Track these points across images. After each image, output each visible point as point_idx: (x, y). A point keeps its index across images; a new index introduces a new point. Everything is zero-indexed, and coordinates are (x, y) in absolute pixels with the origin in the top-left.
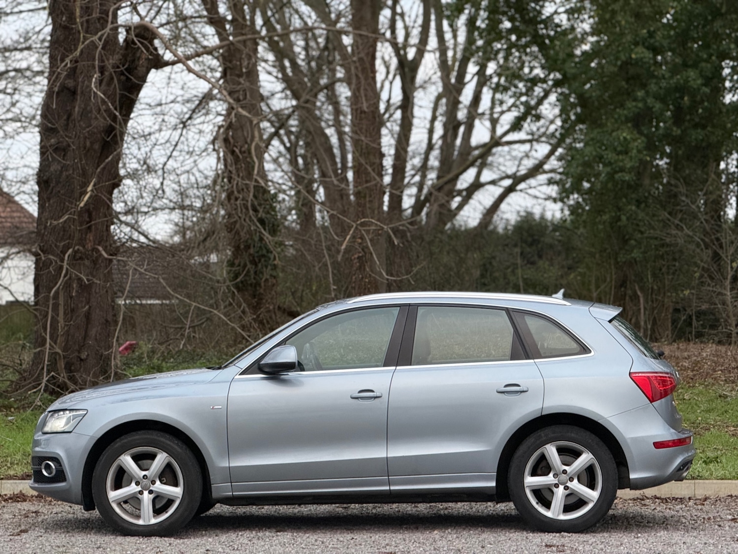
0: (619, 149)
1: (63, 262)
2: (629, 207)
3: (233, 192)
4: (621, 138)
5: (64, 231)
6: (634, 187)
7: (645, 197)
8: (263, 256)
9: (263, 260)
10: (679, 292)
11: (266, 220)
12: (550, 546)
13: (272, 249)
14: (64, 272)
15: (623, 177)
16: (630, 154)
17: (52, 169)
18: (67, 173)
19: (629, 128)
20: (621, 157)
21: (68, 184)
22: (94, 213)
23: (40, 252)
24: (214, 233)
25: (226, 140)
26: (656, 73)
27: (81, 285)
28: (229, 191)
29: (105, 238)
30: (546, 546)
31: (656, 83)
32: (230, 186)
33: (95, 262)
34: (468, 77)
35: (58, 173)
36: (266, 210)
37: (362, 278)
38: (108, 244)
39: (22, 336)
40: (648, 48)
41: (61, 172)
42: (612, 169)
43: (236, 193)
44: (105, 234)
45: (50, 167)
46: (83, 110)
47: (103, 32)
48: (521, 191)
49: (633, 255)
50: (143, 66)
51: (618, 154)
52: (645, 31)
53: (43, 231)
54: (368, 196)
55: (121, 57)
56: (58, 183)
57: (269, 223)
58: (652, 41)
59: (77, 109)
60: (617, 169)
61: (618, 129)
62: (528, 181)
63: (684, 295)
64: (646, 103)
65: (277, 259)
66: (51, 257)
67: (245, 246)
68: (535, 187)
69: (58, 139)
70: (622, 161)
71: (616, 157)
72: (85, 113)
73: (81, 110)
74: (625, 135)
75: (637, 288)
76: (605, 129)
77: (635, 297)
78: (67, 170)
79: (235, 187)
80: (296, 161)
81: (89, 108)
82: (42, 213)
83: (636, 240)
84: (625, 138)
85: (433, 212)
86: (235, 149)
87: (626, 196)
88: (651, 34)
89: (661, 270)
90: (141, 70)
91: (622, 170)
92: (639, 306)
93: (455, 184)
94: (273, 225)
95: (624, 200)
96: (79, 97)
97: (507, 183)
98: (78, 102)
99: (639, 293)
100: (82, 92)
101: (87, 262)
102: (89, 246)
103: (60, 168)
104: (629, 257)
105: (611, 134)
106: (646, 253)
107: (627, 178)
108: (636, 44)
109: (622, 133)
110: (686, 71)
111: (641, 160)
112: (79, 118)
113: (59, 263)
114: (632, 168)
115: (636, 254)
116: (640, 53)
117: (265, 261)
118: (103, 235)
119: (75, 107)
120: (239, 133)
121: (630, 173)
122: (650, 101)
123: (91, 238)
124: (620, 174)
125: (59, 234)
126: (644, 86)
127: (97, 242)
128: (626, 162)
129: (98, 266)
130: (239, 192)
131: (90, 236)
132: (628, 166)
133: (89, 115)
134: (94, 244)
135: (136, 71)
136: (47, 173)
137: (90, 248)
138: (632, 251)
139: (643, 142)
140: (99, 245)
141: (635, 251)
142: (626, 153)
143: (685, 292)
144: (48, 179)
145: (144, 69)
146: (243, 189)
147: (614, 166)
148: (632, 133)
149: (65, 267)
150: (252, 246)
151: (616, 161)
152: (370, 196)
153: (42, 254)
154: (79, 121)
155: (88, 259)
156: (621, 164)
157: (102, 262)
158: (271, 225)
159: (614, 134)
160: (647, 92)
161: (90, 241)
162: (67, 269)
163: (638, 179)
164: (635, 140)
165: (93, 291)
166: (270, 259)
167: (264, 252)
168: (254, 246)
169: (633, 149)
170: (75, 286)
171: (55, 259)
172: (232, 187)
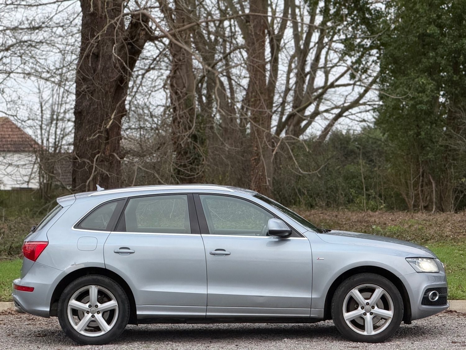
0: (420, 89)
1: (93, 163)
2: (426, 126)
3: (176, 118)
4: (421, 82)
5: (92, 143)
6: (429, 113)
7: (436, 120)
8: (196, 158)
9: (196, 161)
10: (459, 180)
11: (197, 136)
12: (455, 343)
13: (202, 154)
14: (94, 169)
15: (423, 107)
16: (426, 92)
17: (84, 104)
18: (94, 107)
19: (426, 76)
20: (420, 94)
21: (94, 114)
22: (110, 132)
23: (77, 157)
24: (164, 144)
25: (172, 85)
26: (443, 41)
27: (103, 178)
28: (174, 117)
29: (117, 148)
30: (453, 342)
31: (442, 48)
32: (175, 114)
33: (111, 164)
34: (312, 45)
35: (88, 107)
36: (197, 129)
37: (258, 172)
38: (119, 151)
39: (29, 210)
40: (437, 26)
41: (90, 106)
42: (415, 102)
43: (178, 118)
44: (117, 145)
45: (82, 103)
46: (104, 67)
47: (118, 17)
48: (345, 116)
49: (428, 157)
50: (142, 39)
51: (418, 93)
52: (435, 15)
53: (78, 144)
54: (261, 120)
55: (128, 33)
56: (88, 113)
57: (199, 138)
58: (440, 21)
59: (99, 66)
60: (418, 102)
61: (418, 77)
62: (350, 110)
63: (462, 182)
64: (436, 60)
65: (205, 160)
66: (86, 160)
67: (184, 152)
68: (354, 114)
69: (88, 86)
70: (422, 97)
71: (418, 95)
72: (104, 69)
73: (102, 67)
74: (423, 80)
75: (430, 177)
76: (410, 77)
77: (430, 183)
78: (93, 105)
79: (178, 115)
80: (202, 98)
81: (107, 66)
82: (78, 132)
83: (430, 147)
84: (423, 83)
85: (290, 130)
86: (178, 91)
87: (424, 119)
88: (439, 17)
89: (445, 165)
90: (141, 41)
91: (421, 102)
92: (432, 188)
93: (304, 113)
94: (202, 139)
95: (423, 122)
96: (100, 59)
97: (337, 111)
98: (100, 62)
99: (432, 181)
100: (103, 56)
101: (106, 163)
102: (107, 153)
103: (89, 104)
104: (426, 157)
105: (413, 80)
106: (436, 155)
107: (424, 108)
108: (430, 23)
109: (421, 79)
110: (462, 40)
111: (433, 96)
112: (101, 72)
113: (91, 164)
114: (428, 101)
115: (431, 156)
116: (432, 29)
117: (197, 162)
118: (116, 146)
119: (98, 66)
120: (180, 81)
121: (426, 105)
122: (439, 59)
123: (109, 148)
124: (420, 106)
125: (89, 145)
126: (435, 49)
127: (112, 151)
128: (423, 98)
129: (113, 165)
130: (180, 118)
131: (108, 147)
132: (425, 100)
133: (108, 70)
134: (111, 152)
135: (138, 42)
136: (81, 107)
137: (108, 154)
138: (428, 154)
139: (434, 85)
140: (113, 152)
141: (430, 154)
142: (424, 92)
143: (462, 180)
144: (82, 110)
145: (143, 41)
146: (183, 116)
147: (416, 100)
148: (427, 79)
149: (94, 166)
150: (189, 152)
151: (417, 97)
152: (262, 120)
153: (78, 158)
154: (101, 74)
155: (107, 161)
156: (421, 99)
157: (115, 163)
158: (200, 139)
159: (416, 80)
160: (437, 54)
161: (108, 150)
162: (96, 167)
163: (431, 109)
164: (429, 84)
165: (110, 181)
166: (200, 161)
167: (197, 156)
168: (190, 152)
169: (428, 89)
170: (99, 178)
171: (88, 161)
172: (176, 115)
